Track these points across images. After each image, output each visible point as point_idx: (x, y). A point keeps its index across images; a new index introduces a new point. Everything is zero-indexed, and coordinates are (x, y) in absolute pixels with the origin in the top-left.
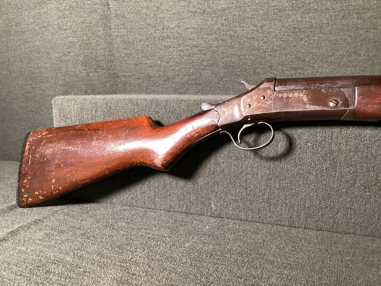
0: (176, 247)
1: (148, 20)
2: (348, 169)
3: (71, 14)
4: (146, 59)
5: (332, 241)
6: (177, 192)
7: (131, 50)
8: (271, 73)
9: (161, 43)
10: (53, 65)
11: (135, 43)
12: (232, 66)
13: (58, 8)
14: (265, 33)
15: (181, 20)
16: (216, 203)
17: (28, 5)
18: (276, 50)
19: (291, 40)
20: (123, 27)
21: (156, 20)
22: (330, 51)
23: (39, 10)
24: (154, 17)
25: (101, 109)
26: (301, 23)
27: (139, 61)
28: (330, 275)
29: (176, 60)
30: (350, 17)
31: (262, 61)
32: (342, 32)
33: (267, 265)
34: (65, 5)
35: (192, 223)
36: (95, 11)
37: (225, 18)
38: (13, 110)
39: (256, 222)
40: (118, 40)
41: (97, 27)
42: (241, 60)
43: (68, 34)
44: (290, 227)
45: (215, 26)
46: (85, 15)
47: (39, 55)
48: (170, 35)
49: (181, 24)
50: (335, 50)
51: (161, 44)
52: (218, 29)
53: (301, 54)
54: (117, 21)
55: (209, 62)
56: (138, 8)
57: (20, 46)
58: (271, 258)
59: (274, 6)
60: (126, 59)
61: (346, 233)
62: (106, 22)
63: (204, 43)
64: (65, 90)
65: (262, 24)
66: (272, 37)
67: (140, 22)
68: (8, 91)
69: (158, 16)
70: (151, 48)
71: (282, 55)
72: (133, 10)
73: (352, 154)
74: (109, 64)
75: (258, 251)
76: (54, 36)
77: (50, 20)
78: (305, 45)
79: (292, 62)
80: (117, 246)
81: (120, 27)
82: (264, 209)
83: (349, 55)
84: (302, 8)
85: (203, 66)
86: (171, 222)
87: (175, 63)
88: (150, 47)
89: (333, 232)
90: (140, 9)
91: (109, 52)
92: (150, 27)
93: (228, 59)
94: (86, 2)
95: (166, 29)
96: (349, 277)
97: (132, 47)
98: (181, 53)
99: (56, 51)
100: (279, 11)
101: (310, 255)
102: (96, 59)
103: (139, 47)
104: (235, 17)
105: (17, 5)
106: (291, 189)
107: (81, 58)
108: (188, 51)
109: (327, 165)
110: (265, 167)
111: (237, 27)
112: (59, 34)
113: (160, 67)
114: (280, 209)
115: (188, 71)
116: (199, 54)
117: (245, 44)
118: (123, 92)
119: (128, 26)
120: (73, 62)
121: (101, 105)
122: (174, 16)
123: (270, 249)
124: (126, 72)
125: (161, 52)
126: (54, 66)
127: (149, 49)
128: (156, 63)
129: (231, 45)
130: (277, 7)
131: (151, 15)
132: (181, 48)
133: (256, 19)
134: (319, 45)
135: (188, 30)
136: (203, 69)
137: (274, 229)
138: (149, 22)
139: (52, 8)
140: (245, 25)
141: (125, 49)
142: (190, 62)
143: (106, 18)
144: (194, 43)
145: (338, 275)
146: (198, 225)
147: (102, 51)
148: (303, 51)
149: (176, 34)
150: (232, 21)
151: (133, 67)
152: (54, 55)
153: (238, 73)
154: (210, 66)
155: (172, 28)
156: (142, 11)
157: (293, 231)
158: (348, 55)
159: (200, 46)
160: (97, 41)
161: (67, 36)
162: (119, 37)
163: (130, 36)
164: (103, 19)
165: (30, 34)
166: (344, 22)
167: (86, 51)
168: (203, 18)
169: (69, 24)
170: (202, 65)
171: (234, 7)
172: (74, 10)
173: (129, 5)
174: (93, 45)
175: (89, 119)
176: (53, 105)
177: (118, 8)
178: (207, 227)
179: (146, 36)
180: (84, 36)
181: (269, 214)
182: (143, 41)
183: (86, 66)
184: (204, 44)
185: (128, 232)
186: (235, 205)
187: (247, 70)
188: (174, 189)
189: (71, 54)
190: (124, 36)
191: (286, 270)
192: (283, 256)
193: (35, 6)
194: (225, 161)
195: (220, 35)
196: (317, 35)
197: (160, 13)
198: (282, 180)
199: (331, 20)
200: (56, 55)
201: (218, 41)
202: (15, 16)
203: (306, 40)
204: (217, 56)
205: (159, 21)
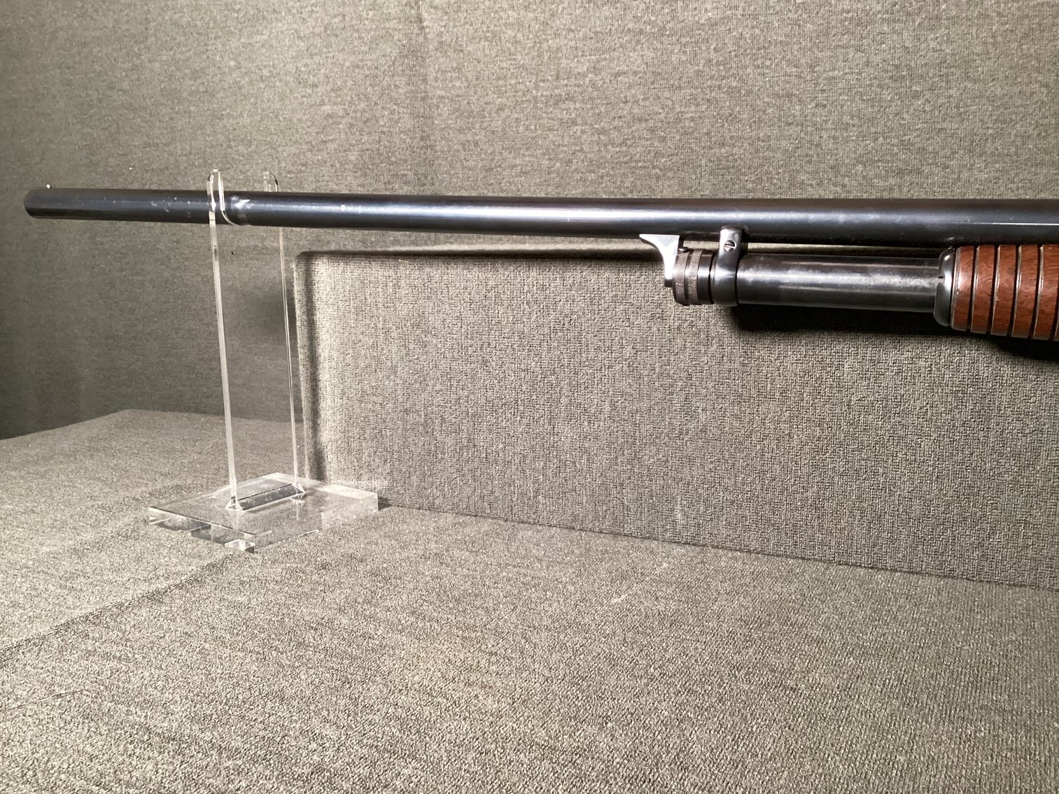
0: (588, 604)
1: (519, 57)
2: (1019, 425)
3: (329, 45)
4: (512, 155)
5: (975, 601)
6: (589, 483)
7: (476, 134)
8: (835, 185)
9: (551, 112)
10: (284, 175)
11: (487, 115)
12: (733, 167)
13: (296, 31)
14: (820, 81)
15: (604, 53)
16: (686, 509)
17: (221, 25)
18: (848, 124)
19: (889, 99)
20: (457, 75)
21: (539, 56)
22: (990, 125)
23: (250, 36)
24: (534, 47)
25: (408, 281)
26: (915, 53)
27: (495, 162)
28: (957, 671)
29: (589, 156)
30: (1046, 34)
31: (811, 153)
32: (1025, 75)
33: (807, 646)
34: (314, 23)
35: (628, 555)
36: (387, 37)
37: (717, 45)
38: (187, 286)
39: (787, 557)
40: (445, 109)
41: (393, 76)
42: (757, 151)
43: (321, 96)
44: (872, 568)
45: (689, 65)
46: (363, 48)
47: (250, 150)
48: (575, 91)
49: (604, 63)
50: (1004, 122)
51: (550, 116)
52: (699, 73)
53: (915, 134)
54: (441, 60)
55: (674, 157)
56: (495, 26)
57: (202, 127)
58: (816, 633)
59: (843, 11)
60: (462, 155)
61: (1015, 585)
62: (415, 63)
63: (661, 111)
64: (314, 235)
65: (811, 60)
66: (839, 91)
67: (500, 61)
68: (175, 239)
69: (545, 46)
70: (527, 128)
71: (864, 136)
72: (483, 31)
73: (1029, 386)
74: (422, 170)
75: (787, 617)
76: (287, 102)
77: (276, 62)
78: (924, 111)
79: (892, 155)
80: (453, 598)
81: (450, 74)
82: (806, 525)
83: (1043, 134)
84: (918, 14)
85: (657, 170)
86: (576, 551)
87: (586, 164)
88: (525, 124)
89: (981, 581)
90: (499, 28)
91: (422, 138)
92: (524, 74)
93: (723, 150)
94: (365, 15)
95: (566, 77)
96: (1006, 676)
97: (477, 126)
98: (603, 137)
99: (291, 140)
100: (857, 25)
101: (916, 630)
102: (389, 158)
103: (497, 124)
104: (741, 43)
105: (196, 26)
106: (876, 473)
107: (353, 157)
108: (619, 132)
109: (966, 414)
110: (808, 420)
111: (746, 67)
112: (299, 97)
113: (549, 173)
114: (846, 524)
115: (619, 183)
116: (647, 140)
117: (770, 111)
118: (456, 240)
119: (469, 71)
120: (332, 166)
121: (408, 273)
122: (585, 45)
123: (817, 614)
124: (462, 188)
125: (551, 136)
126: (286, 177)
127: (521, 128)
128: (540, 165)
129: (731, 115)
130: (850, 14)
131: (529, 41)
132: (602, 124)
133: (796, 47)
134: (962, 110)
135: (619, 79)
136: (658, 178)
137: (832, 573)
138: (522, 63)
139: (282, 32)
140: (768, 63)
141: (460, 131)
142: (625, 159)
143: (414, 54)
144: (636, 111)
145: (978, 671)
146: (643, 560)
147: (405, 137)
148: (920, 126)
149: (590, 89)
150: (733, 54)
151: (481, 176)
152: (287, 148)
153: (750, 186)
154: (676, 169)
155: (579, 74)
156: (504, 33)
157: (879, 577)
158: (1038, 135)
159: (652, 119)
160: (392, 112)
161: (318, 102)
162: (447, 101)
163: (474, 99)
164: (406, 57)
165: (226, 97)
166: (1029, 49)
167: (365, 138)
168: (659, 46)
169: (323, 71)
170: (654, 167)
171: (740, 17)
172: (337, 36)
173: (472, 19)
174: (382, 123)
175: (380, 305)
176: (295, 273)
177: (445, 26)
178: (665, 565)
179: (515, 96)
180: (360, 99)
181: (819, 536)
182: (506, 111)
183: (365, 175)
184: (660, 114)
185: (476, 571)
186: (733, 513)
187: (772, 178)
188: (584, 474)
189: (328, 145)
190: (460, 98)
191: (851, 659)
192: (848, 631)
193: (239, 26)
194: (709, 407)
195: (702, 89)
196: (957, 85)
197: (549, 37)
198: (853, 451)
199: (994, 44)
200: (292, 148)
201: (698, 105)
202: (191, 53)
203: (926, 97)
204: (696, 143)
205: (546, 58)
